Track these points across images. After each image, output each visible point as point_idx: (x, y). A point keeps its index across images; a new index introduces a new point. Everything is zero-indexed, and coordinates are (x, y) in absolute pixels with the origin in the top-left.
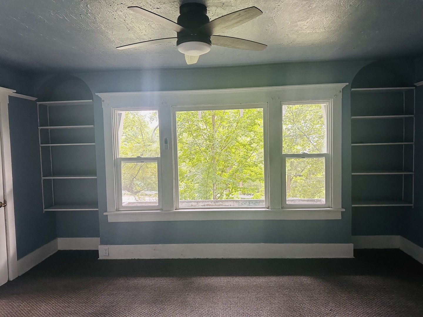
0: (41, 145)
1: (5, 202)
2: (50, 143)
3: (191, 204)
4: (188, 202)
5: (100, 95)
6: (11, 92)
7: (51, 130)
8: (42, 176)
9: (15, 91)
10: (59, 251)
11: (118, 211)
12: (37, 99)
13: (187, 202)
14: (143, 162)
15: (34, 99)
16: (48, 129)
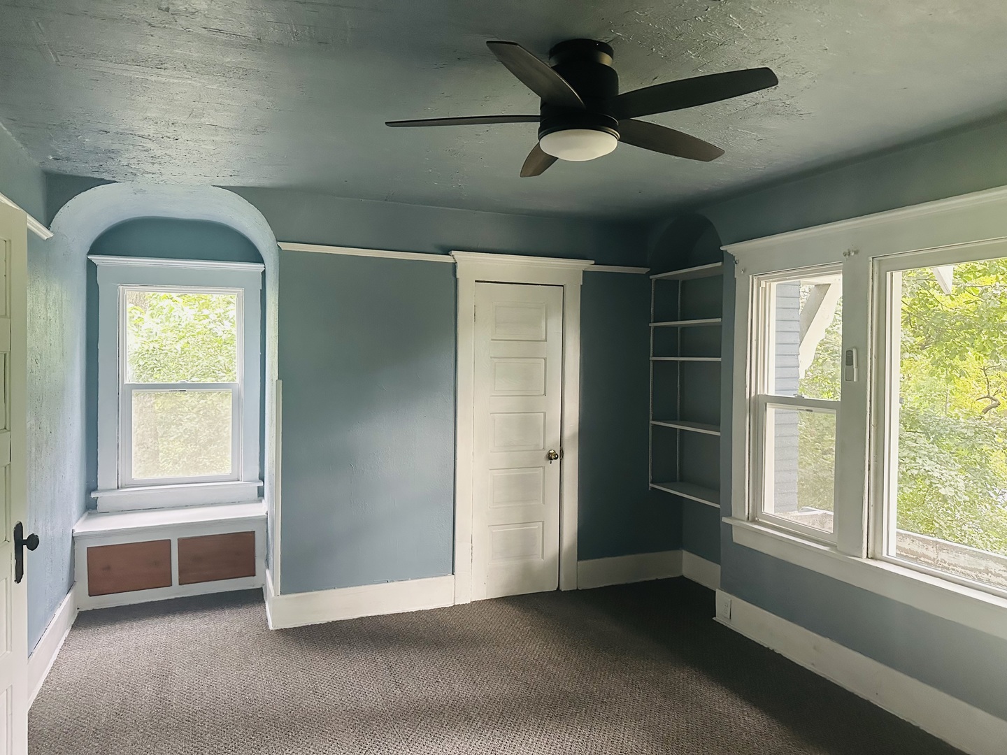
0: (652, 359)
1: (562, 451)
2: (678, 355)
3: (984, 563)
4: (974, 556)
5: (730, 249)
6: (587, 265)
7: (684, 328)
8: (651, 418)
9: (593, 262)
10: (682, 577)
11: (754, 521)
12: (649, 270)
13: (971, 556)
14: (811, 411)
15: (643, 271)
16: (675, 328)
